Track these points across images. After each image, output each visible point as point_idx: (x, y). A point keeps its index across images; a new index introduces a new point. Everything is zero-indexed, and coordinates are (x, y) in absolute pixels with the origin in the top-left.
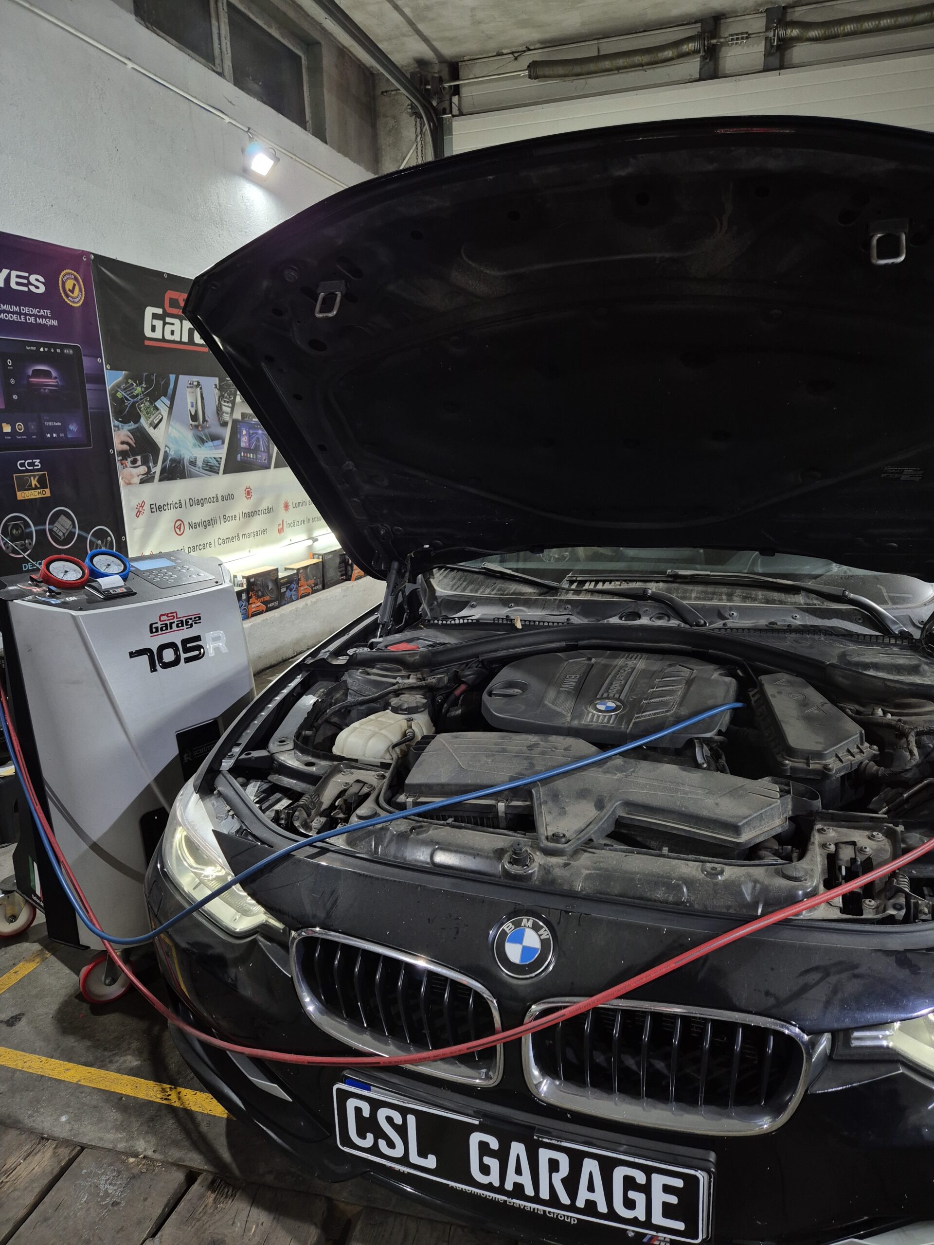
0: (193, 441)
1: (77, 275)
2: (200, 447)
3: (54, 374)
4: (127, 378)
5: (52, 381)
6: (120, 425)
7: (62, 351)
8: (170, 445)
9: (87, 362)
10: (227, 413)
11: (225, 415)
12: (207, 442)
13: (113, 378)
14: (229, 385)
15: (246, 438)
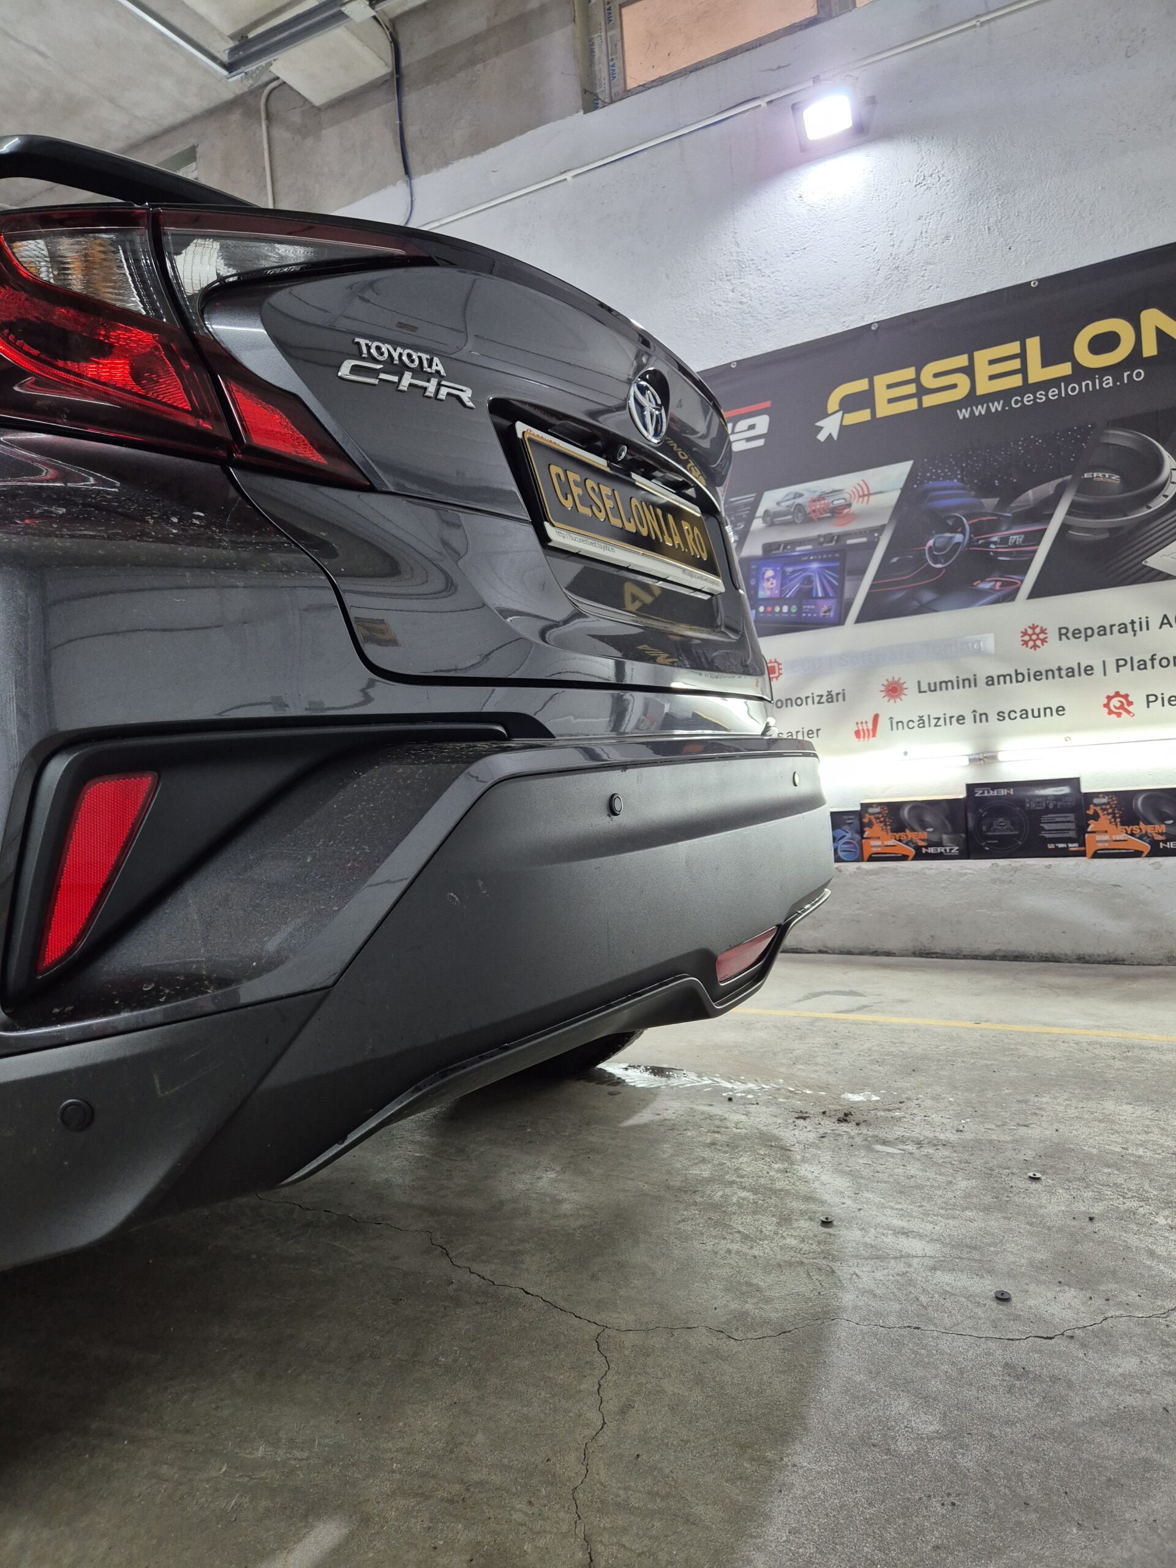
14: (735, 509)
15: (774, 581)
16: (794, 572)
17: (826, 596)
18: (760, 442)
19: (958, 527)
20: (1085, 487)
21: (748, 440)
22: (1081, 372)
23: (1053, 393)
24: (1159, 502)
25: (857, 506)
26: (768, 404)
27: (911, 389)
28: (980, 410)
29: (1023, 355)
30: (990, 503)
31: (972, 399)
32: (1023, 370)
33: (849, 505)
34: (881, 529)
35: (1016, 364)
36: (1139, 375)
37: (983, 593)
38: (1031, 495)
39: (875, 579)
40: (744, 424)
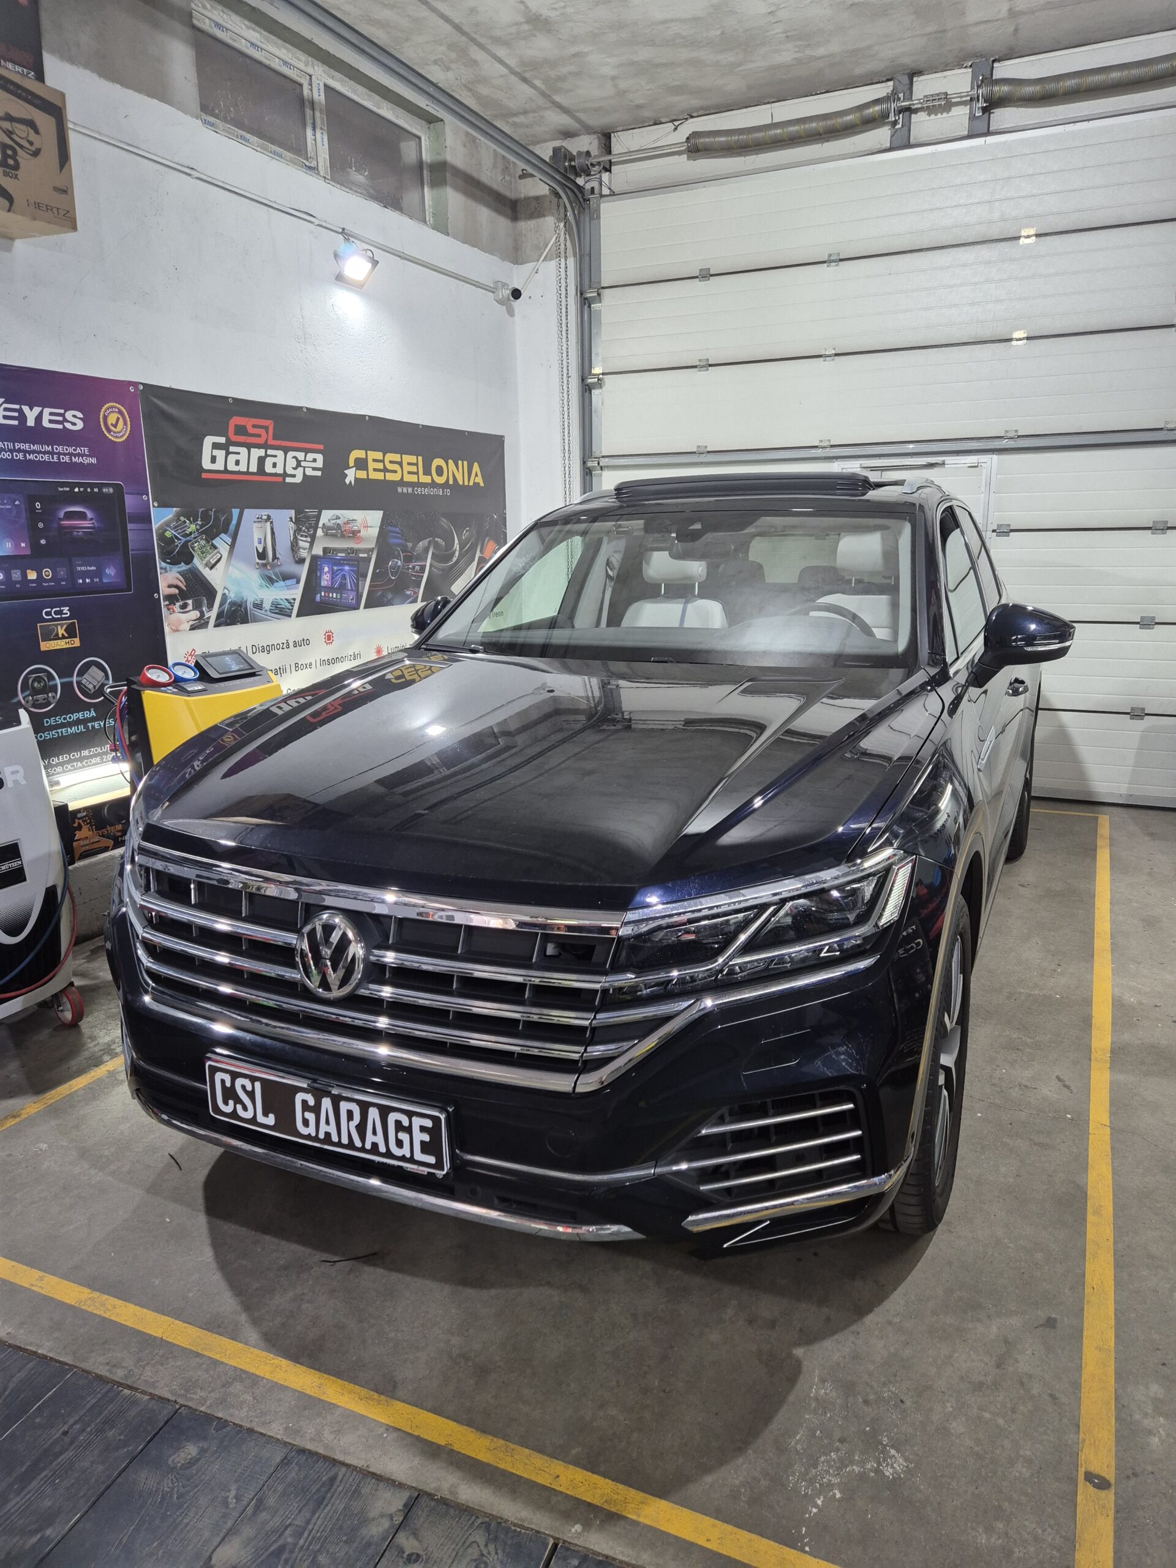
0: (260, 582)
1: (122, 408)
2: (268, 588)
3: (89, 514)
4: (177, 516)
5: (88, 521)
6: (168, 566)
7: (100, 490)
8: (229, 586)
9: (129, 501)
10: (304, 549)
11: (301, 551)
12: (277, 582)
13: (161, 517)
14: (308, 518)
15: (328, 576)
16: (338, 570)
17: (352, 590)
18: (319, 473)
19: (398, 557)
20: (437, 546)
21: (314, 469)
22: (433, 484)
23: (426, 490)
24: (455, 559)
25: (363, 533)
26: (321, 447)
27: (380, 466)
28: (405, 490)
29: (417, 464)
30: (410, 545)
31: (402, 483)
32: (417, 473)
33: (359, 531)
34: (372, 550)
35: (414, 469)
36: (448, 492)
37: (409, 597)
38: (422, 545)
39: (372, 581)
40: (310, 456)
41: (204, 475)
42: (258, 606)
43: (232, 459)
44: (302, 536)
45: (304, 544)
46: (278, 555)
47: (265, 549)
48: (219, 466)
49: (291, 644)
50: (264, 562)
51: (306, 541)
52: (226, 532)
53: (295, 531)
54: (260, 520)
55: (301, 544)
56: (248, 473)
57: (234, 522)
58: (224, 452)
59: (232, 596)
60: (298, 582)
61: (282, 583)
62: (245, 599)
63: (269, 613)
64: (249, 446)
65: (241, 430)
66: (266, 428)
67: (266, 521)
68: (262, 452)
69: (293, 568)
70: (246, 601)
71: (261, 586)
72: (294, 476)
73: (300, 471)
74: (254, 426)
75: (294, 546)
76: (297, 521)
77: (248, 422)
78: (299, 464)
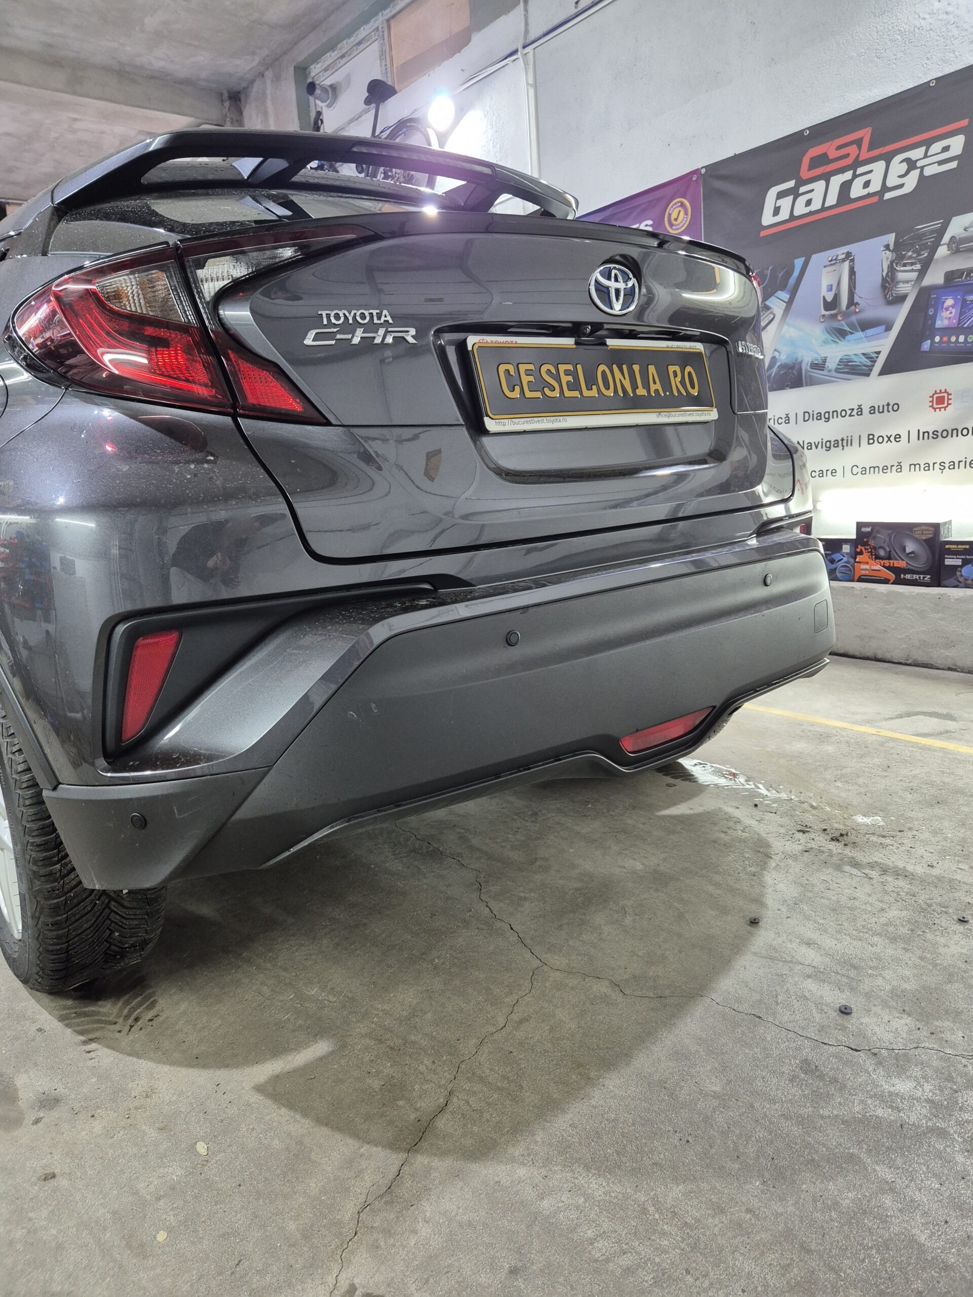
0: (824, 337)
2: (837, 342)
8: (780, 349)
10: (907, 282)
11: (901, 285)
12: (851, 333)
14: (920, 237)
15: (954, 311)
18: (953, 166)
21: (941, 163)
26: (965, 122)
40: (936, 147)
41: (763, 234)
42: (819, 366)
43: (802, 200)
44: (905, 265)
45: (906, 275)
46: (856, 299)
47: (837, 297)
48: (784, 215)
49: (866, 410)
50: (832, 312)
51: (912, 271)
52: (783, 288)
53: (892, 262)
54: (834, 261)
55: (901, 276)
56: (823, 209)
57: (796, 273)
58: (791, 198)
59: (783, 358)
60: (889, 328)
61: (860, 334)
62: (799, 360)
63: (833, 373)
64: (827, 177)
65: (816, 162)
66: (858, 142)
67: (844, 260)
68: (848, 175)
69: (886, 312)
70: (802, 362)
71: (826, 342)
72: (902, 186)
73: (915, 175)
74: (839, 148)
75: (888, 282)
76: (899, 248)
77: (829, 148)
78: (911, 165)
